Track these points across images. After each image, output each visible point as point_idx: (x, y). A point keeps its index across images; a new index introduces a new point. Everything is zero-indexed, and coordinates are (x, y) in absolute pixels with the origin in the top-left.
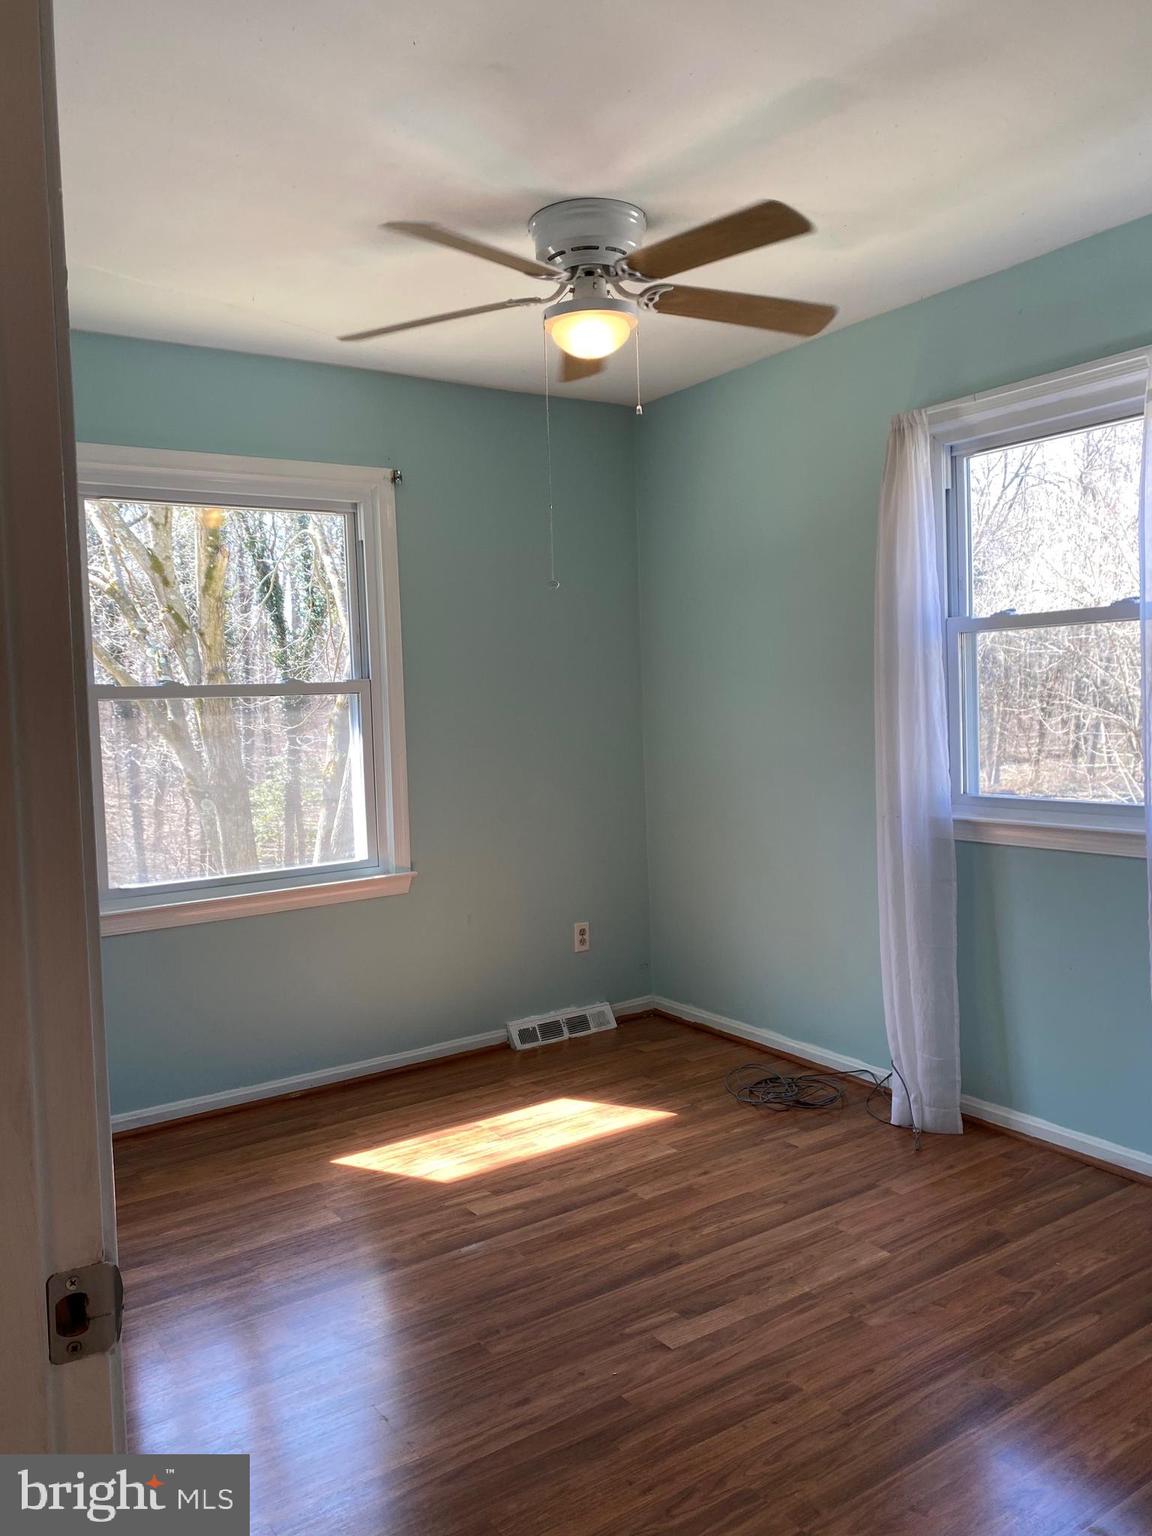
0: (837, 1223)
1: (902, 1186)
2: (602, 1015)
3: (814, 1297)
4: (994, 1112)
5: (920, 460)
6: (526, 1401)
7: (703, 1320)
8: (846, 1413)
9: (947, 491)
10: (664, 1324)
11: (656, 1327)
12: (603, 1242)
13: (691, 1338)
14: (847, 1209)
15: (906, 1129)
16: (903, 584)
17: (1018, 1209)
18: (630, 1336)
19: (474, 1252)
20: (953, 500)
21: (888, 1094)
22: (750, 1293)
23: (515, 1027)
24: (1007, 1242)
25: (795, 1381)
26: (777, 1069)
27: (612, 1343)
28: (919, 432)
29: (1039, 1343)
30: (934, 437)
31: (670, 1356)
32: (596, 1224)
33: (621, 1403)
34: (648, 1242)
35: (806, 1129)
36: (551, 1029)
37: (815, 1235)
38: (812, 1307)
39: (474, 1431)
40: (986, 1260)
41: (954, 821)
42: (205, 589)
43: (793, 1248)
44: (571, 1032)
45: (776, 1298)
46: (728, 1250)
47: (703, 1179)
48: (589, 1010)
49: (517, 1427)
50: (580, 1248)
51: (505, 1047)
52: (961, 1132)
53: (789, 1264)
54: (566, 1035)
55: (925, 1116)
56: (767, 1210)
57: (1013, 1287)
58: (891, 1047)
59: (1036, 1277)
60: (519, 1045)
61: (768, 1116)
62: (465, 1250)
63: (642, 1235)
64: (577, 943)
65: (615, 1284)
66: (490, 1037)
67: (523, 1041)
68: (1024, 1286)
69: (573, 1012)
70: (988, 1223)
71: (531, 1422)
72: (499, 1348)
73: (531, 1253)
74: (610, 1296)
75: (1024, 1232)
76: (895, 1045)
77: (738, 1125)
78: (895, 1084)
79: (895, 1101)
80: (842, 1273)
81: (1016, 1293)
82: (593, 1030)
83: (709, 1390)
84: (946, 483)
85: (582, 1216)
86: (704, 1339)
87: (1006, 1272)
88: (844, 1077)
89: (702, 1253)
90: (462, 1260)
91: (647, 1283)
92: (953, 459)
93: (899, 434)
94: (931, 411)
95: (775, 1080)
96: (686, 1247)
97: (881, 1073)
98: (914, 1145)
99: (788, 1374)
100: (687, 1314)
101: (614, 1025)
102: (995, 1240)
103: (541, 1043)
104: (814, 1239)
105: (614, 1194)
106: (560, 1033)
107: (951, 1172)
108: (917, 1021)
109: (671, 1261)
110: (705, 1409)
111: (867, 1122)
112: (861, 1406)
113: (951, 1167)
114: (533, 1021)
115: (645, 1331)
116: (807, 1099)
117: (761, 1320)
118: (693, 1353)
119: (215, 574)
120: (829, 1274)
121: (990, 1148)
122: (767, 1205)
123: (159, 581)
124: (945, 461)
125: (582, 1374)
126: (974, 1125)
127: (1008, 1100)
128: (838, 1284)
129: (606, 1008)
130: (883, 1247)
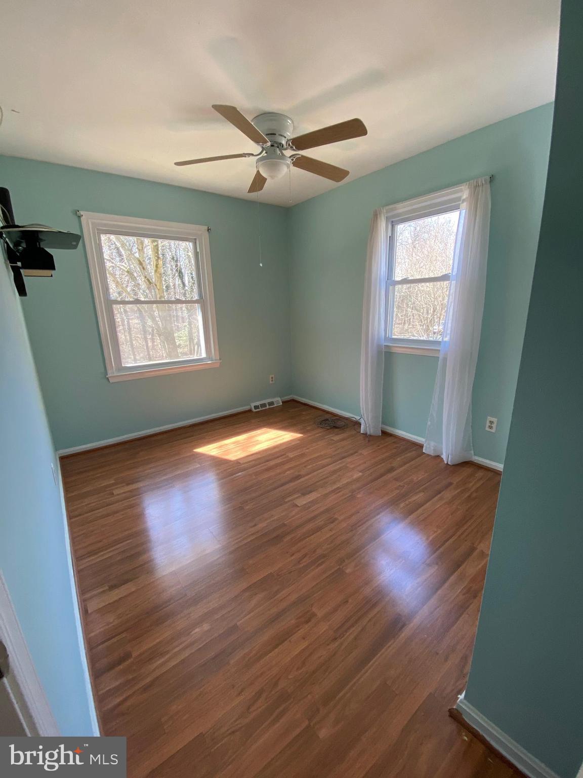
0: (346, 464)
1: (365, 452)
2: (278, 401)
3: (341, 488)
4: (390, 429)
5: (382, 226)
6: (255, 525)
7: (308, 496)
8: (352, 526)
9: (390, 237)
10: (297, 498)
11: (294, 499)
12: (278, 471)
13: (305, 502)
14: (348, 460)
15: (365, 434)
16: (374, 269)
17: (398, 459)
18: (287, 502)
19: (239, 476)
20: (392, 240)
21: (360, 424)
22: (322, 487)
23: (253, 405)
24: (395, 470)
25: (336, 516)
26: (327, 416)
27: (281, 505)
28: (382, 215)
29: (407, 502)
30: (387, 218)
31: (298, 509)
32: (277, 465)
33: (284, 525)
34: (292, 471)
35: (337, 434)
36: (263, 405)
37: (340, 468)
38: (340, 492)
39: (240, 535)
40: (390, 475)
41: (385, 345)
42: (156, 271)
43: (335, 472)
44: (269, 406)
45: (330, 489)
46: (315, 473)
47: (307, 451)
48: (274, 400)
49: (252, 534)
50: (272, 473)
51: (250, 411)
52: (380, 435)
53: (333, 477)
54: (268, 407)
55: (371, 431)
56: (326, 460)
57: (398, 484)
58: (362, 411)
59: (405, 481)
60: (254, 410)
61: (325, 431)
62: (237, 475)
63: (289, 469)
64: (270, 381)
65: (282, 485)
66: (246, 408)
67: (255, 409)
68: (401, 484)
69: (270, 400)
70: (390, 464)
71: (257, 532)
72: (247, 507)
73: (257, 475)
74: (281, 489)
75: (401, 466)
76: (363, 410)
77: (318, 434)
78: (362, 421)
79: (362, 426)
80: (349, 480)
81: (400, 486)
82: (275, 405)
83: (310, 520)
84: (389, 234)
85: (272, 463)
86: (310, 502)
87: (396, 479)
88: (347, 419)
89: (308, 474)
90: (236, 478)
91: (292, 484)
92: (392, 225)
93: (376, 216)
94: (387, 208)
95: (327, 420)
96: (302, 473)
97: (358, 418)
98: (367, 439)
99: (334, 514)
100: (304, 494)
101: (281, 404)
102: (392, 470)
103: (260, 409)
104: (340, 469)
105: (282, 456)
106: (266, 406)
107: (379, 448)
108: (370, 404)
109: (298, 477)
110: (310, 526)
111: (354, 432)
112: (356, 524)
113: (379, 446)
114: (258, 403)
115: (291, 500)
116: (337, 426)
117: (326, 496)
118: (306, 507)
119: (159, 266)
120: (344, 481)
121: (389, 440)
122: (326, 459)
123: (142, 268)
124: (390, 226)
125: (272, 515)
126: (384, 433)
127: (393, 426)
128: (348, 484)
129: (279, 399)
130: (360, 472)
